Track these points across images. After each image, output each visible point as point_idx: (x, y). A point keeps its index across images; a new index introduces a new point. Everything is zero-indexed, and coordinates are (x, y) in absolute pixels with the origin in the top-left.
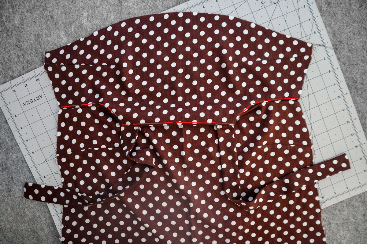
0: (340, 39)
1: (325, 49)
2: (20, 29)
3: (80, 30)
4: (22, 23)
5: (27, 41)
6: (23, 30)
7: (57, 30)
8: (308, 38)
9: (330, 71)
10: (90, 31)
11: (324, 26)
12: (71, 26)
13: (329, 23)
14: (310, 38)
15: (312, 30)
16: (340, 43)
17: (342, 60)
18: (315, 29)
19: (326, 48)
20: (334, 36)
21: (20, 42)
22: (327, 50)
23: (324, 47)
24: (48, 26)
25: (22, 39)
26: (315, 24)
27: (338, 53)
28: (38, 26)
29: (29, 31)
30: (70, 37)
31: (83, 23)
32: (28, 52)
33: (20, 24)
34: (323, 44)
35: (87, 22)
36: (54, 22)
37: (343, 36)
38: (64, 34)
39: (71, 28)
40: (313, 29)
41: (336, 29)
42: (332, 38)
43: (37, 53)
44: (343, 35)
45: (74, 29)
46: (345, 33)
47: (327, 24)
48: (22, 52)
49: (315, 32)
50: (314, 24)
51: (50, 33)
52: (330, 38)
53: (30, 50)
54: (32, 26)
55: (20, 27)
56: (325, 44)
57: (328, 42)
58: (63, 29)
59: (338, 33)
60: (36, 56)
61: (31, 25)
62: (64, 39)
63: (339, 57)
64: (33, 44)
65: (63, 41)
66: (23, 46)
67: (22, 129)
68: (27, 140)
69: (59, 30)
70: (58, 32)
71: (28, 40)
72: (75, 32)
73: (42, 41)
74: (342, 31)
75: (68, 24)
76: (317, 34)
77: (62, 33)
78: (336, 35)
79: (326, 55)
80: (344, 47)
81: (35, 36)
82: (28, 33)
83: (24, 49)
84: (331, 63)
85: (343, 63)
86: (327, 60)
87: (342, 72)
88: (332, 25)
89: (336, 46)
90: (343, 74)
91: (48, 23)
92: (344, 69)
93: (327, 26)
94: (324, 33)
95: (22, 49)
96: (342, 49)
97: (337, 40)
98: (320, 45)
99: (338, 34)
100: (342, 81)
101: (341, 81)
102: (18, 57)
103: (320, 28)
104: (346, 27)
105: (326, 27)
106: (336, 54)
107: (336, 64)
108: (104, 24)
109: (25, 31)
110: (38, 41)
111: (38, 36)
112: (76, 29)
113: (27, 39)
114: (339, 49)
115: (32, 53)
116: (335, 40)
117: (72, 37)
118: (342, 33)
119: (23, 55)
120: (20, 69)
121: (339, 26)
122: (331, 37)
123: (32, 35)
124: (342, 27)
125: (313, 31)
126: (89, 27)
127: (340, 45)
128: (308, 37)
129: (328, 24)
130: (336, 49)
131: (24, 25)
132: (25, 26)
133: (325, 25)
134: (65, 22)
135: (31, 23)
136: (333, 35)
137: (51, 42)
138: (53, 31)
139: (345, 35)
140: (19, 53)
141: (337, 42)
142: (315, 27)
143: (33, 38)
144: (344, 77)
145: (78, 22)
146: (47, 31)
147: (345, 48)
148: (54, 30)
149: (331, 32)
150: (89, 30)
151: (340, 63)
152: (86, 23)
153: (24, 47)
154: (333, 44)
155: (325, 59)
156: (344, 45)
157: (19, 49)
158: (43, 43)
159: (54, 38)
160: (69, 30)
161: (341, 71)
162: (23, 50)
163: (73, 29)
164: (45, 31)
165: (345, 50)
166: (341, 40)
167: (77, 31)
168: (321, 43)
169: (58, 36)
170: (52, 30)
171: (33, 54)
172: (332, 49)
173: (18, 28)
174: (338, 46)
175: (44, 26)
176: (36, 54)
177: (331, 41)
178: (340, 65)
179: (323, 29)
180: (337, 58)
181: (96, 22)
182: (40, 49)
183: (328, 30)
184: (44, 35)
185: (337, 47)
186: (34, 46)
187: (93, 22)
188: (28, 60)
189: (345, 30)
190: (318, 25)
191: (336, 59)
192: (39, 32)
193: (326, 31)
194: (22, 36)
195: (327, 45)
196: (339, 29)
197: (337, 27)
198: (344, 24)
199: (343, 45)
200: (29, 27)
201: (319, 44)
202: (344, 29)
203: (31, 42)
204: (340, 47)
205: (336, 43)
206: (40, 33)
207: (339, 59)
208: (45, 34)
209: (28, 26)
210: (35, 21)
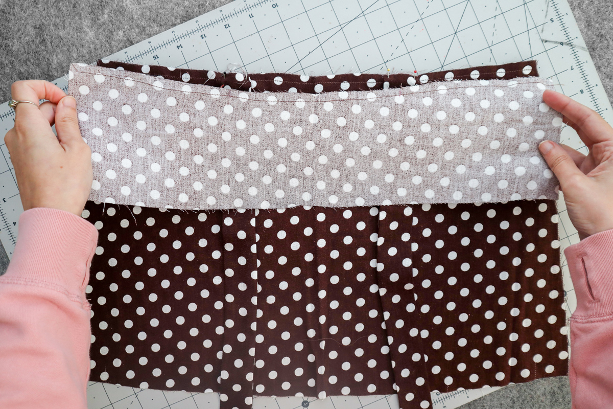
0: (600, 30)
1: (572, 50)
2: (7, 15)
3: (120, 18)
4: (11, 4)
5: (20, 38)
6: (12, 17)
7: (77, 18)
8: (540, 31)
9: (582, 92)
10: (139, 19)
11: (570, 8)
12: (102, 10)
13: (579, 2)
14: (542, 31)
15: (546, 16)
16: (600, 38)
17: (605, 71)
18: (552, 14)
19: (574, 49)
20: (589, 25)
21: (6, 39)
22: (575, 51)
23: (571, 47)
24: (59, 10)
25: (11, 33)
26: (553, 4)
27: (597, 56)
28: (42, 10)
29: (24, 18)
30: (100, 31)
31: (125, 5)
32: (22, 57)
33: (6, 5)
34: (568, 40)
35: (133, 4)
36: (71, 3)
37: (606, 26)
38: (89, 25)
39: (103, 14)
40: (548, 13)
41: (592, 13)
42: (585, 30)
43: (38, 59)
44: (606, 23)
45: (109, 15)
46: (609, 20)
47: (575, 3)
48: (9, 57)
49: (552, 20)
50: (551, 5)
51: (64, 22)
52: (581, 30)
53: (25, 55)
54: (30, 9)
55: (6, 11)
56: (571, 41)
57: (577, 38)
58: (88, 15)
59: (596, 20)
60: (36, 66)
61: (28, 7)
62: (90, 33)
63: (599, 64)
64: (31, 43)
65: (87, 38)
66: (12, 46)
67: (5, 201)
68: (15, 224)
69: (80, 17)
70: (79, 21)
71: (23, 36)
72: (111, 21)
73: (48, 37)
74: (604, 17)
75: (98, 7)
76: (557, 23)
77: (86, 23)
78: (592, 23)
79: (574, 61)
80: (608, 45)
81: (35, 29)
82: (23, 22)
83: (14, 53)
84: (584, 76)
85: (608, 75)
86: (577, 70)
87: (606, 91)
88: (584, 6)
89: (593, 43)
90: (608, 96)
91: (61, 4)
92: (609, 87)
93: (575, 9)
94: (570, 20)
95: (8, 52)
96: (603, 49)
97: (595, 33)
98: (562, 44)
99: (597, 22)
100: (607, 109)
101: (605, 109)
102: (3, 66)
103: (562, 12)
104: (610, 8)
105: (573, 9)
106: (592, 58)
107: (594, 77)
108: (164, 8)
109: (16, 19)
110: (40, 38)
111: (40, 28)
112: (112, 15)
113: (19, 33)
114: (599, 49)
115: (28, 59)
116: (589, 33)
117: (104, 30)
118: (603, 20)
119: (12, 62)
120: (4, 90)
121: (597, 7)
122: (583, 28)
123: (29, 27)
124: (603, 9)
125: (549, 18)
126: (136, 13)
127: (601, 42)
128: (540, 29)
129: (577, 5)
130: (593, 49)
131: (14, 8)
132: (17, 9)
133: (571, 6)
134: (91, 3)
135: (29, 3)
136: (586, 24)
137: (64, 40)
138: (69, 20)
139: (609, 23)
140: (3, 59)
141: (595, 37)
142: (551, 10)
143: (32, 31)
144: (610, 100)
145: (116, 3)
146: (58, 20)
147: (610, 47)
148: (72, 17)
149: (583, 18)
150: (136, 17)
151: (600, 75)
152: (131, 5)
153: (15, 48)
154: (587, 40)
155: (572, 69)
156: (608, 42)
157: (5, 52)
158: (49, 40)
159: (71, 32)
160: (100, 17)
161: (603, 90)
162: (12, 53)
163: (106, 16)
164: (54, 20)
165: (609, 52)
166: (601, 34)
167: (113, 20)
168: (564, 40)
169: (79, 30)
170: (67, 17)
171: (30, 61)
172: (586, 51)
173: (3, 12)
174: (596, 44)
175: (52, 11)
176: (37, 62)
177: (583, 36)
178: (601, 79)
179: (567, 14)
180: (596, 67)
181: (149, 2)
182: (45, 53)
183: (577, 16)
184: (52, 27)
185: (595, 46)
186: (34, 47)
187: (144, 4)
188: (20, 73)
189: (609, 15)
190: (558, 6)
191: (594, 69)
192: (43, 21)
193: (573, 16)
194: (11, 28)
195: (575, 42)
196: (597, 12)
197: (594, 8)
198: (608, 4)
199: (606, 42)
200: (24, 12)
201: (561, 41)
202: (607, 13)
203: (28, 39)
204: (601, 46)
205: (593, 38)
206: (45, 23)
207: (599, 68)
208: (55, 25)
209: (23, 10)
210: (35, 1)
